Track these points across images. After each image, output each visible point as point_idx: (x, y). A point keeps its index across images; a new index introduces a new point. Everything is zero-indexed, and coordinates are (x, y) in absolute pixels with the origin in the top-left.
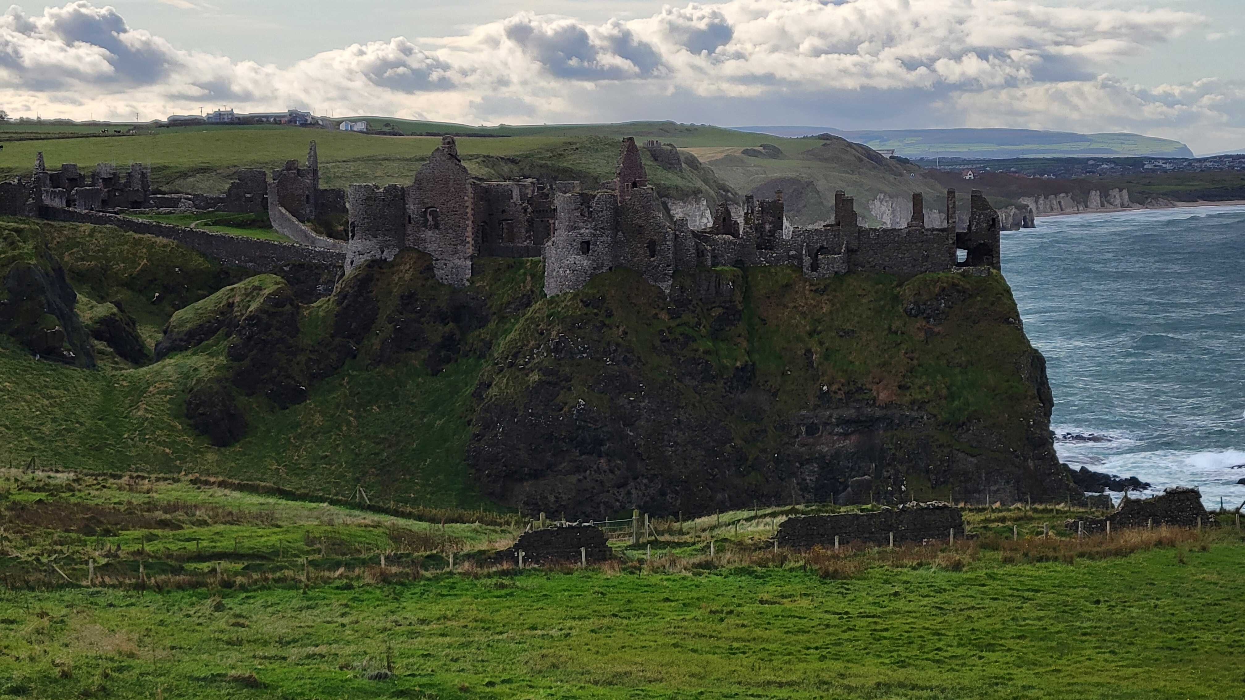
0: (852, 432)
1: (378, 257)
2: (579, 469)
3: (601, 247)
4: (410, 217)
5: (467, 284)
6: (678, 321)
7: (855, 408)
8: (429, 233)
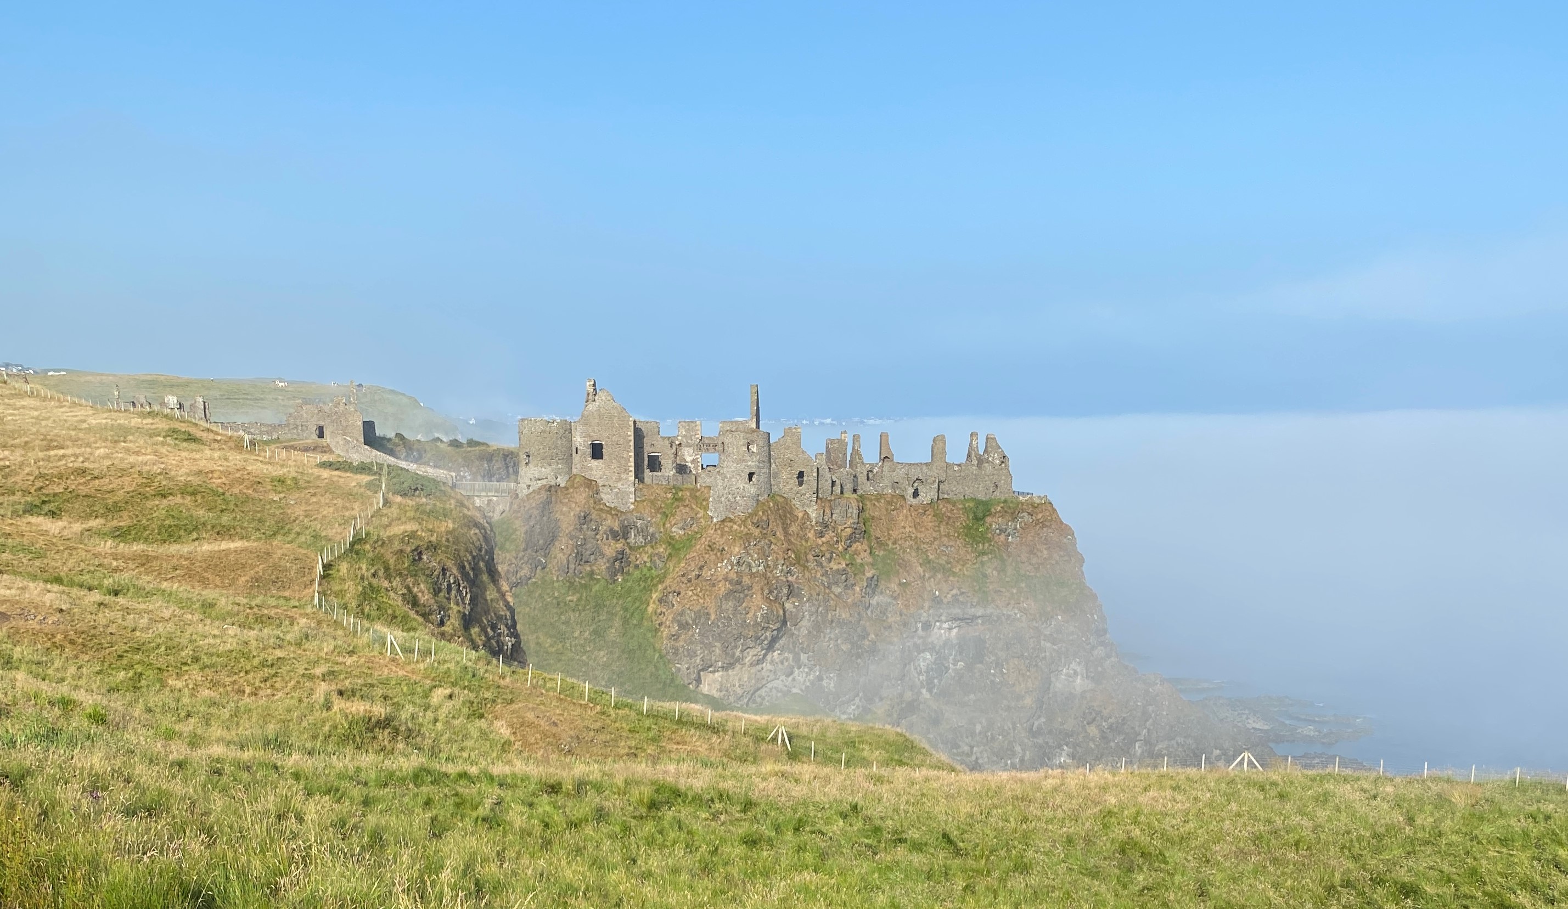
0: (955, 627)
1: (553, 483)
3: (760, 477)
4: (577, 449)
5: (632, 507)
8: (595, 463)
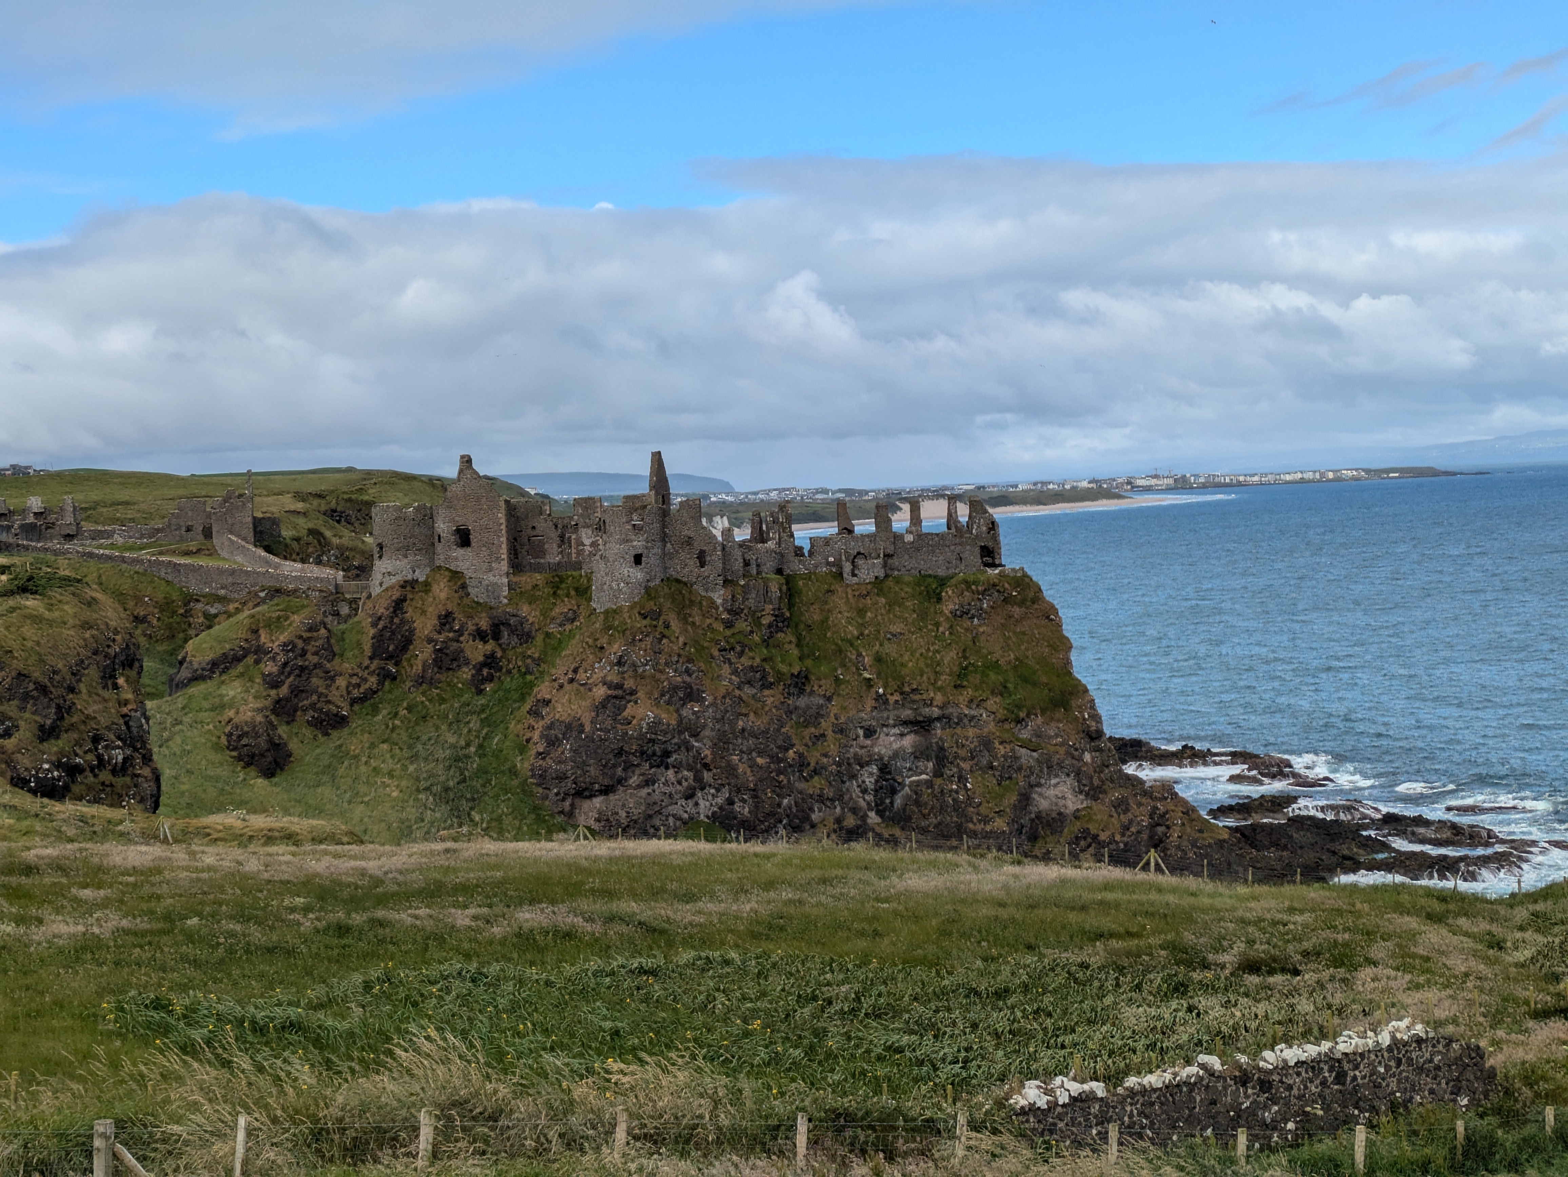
0: (908, 733)
1: (410, 577)
2: (649, 782)
3: (651, 560)
4: (440, 536)
5: (506, 601)
6: (732, 631)
7: (911, 709)
8: (461, 552)
